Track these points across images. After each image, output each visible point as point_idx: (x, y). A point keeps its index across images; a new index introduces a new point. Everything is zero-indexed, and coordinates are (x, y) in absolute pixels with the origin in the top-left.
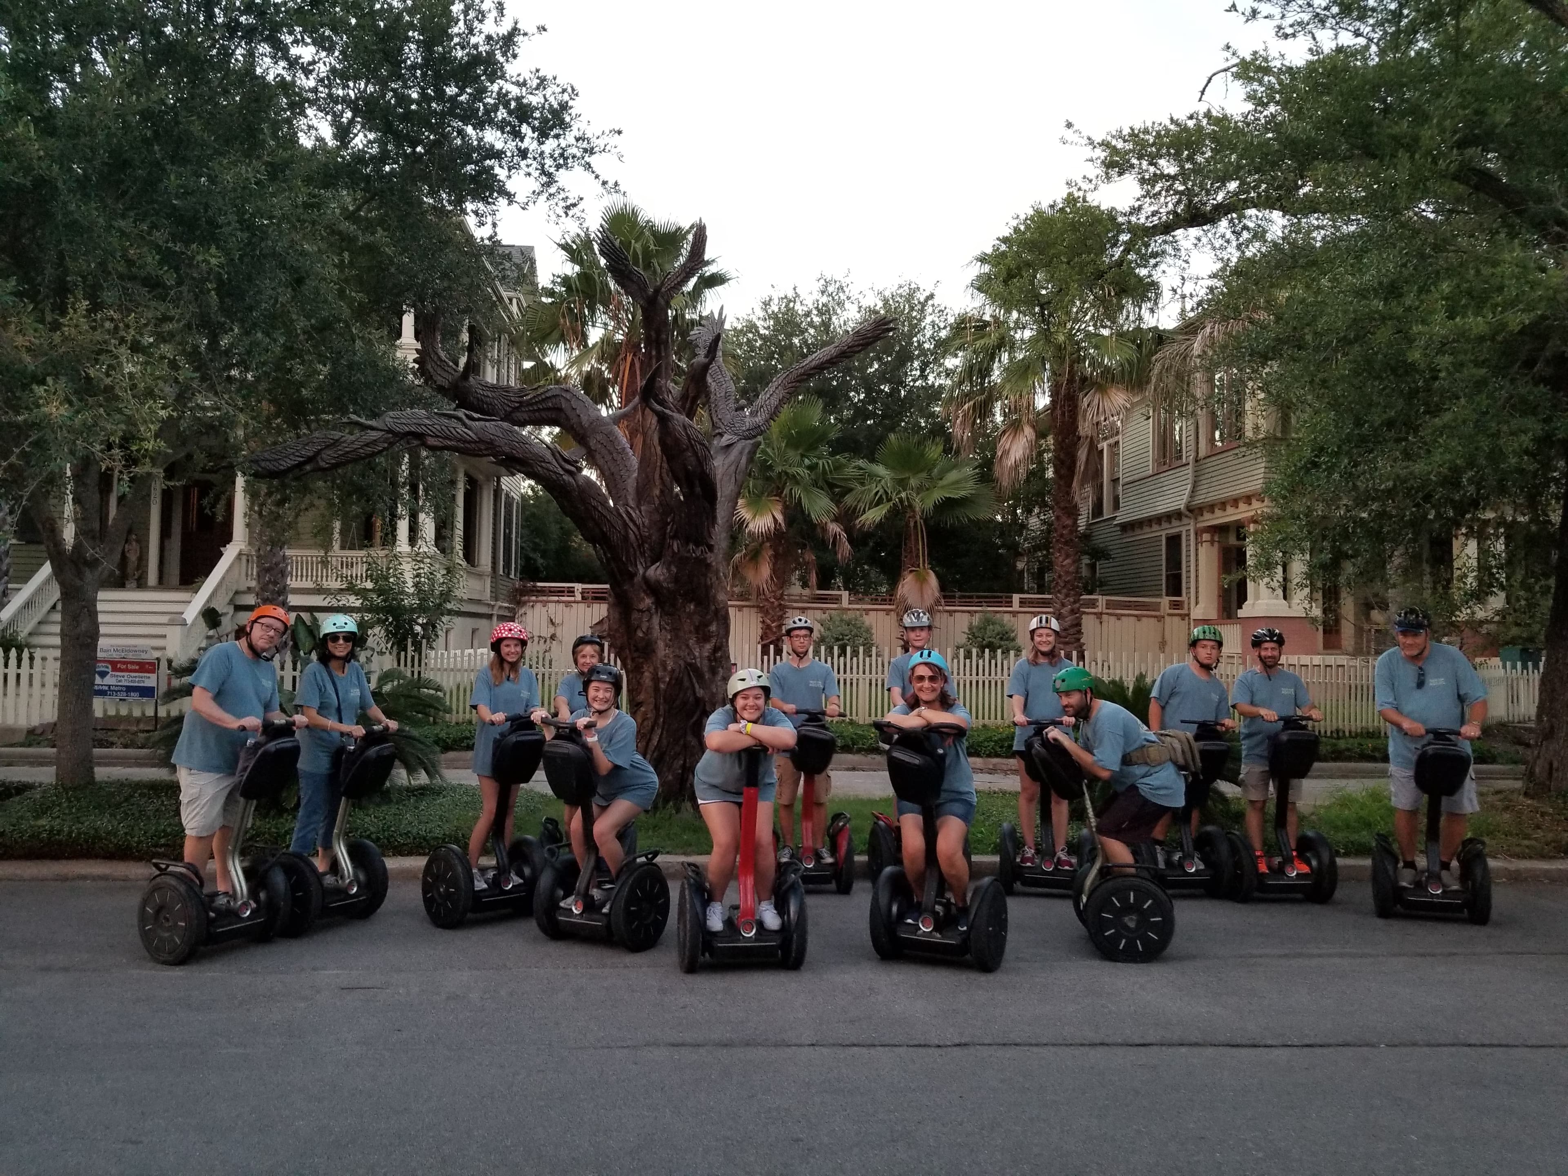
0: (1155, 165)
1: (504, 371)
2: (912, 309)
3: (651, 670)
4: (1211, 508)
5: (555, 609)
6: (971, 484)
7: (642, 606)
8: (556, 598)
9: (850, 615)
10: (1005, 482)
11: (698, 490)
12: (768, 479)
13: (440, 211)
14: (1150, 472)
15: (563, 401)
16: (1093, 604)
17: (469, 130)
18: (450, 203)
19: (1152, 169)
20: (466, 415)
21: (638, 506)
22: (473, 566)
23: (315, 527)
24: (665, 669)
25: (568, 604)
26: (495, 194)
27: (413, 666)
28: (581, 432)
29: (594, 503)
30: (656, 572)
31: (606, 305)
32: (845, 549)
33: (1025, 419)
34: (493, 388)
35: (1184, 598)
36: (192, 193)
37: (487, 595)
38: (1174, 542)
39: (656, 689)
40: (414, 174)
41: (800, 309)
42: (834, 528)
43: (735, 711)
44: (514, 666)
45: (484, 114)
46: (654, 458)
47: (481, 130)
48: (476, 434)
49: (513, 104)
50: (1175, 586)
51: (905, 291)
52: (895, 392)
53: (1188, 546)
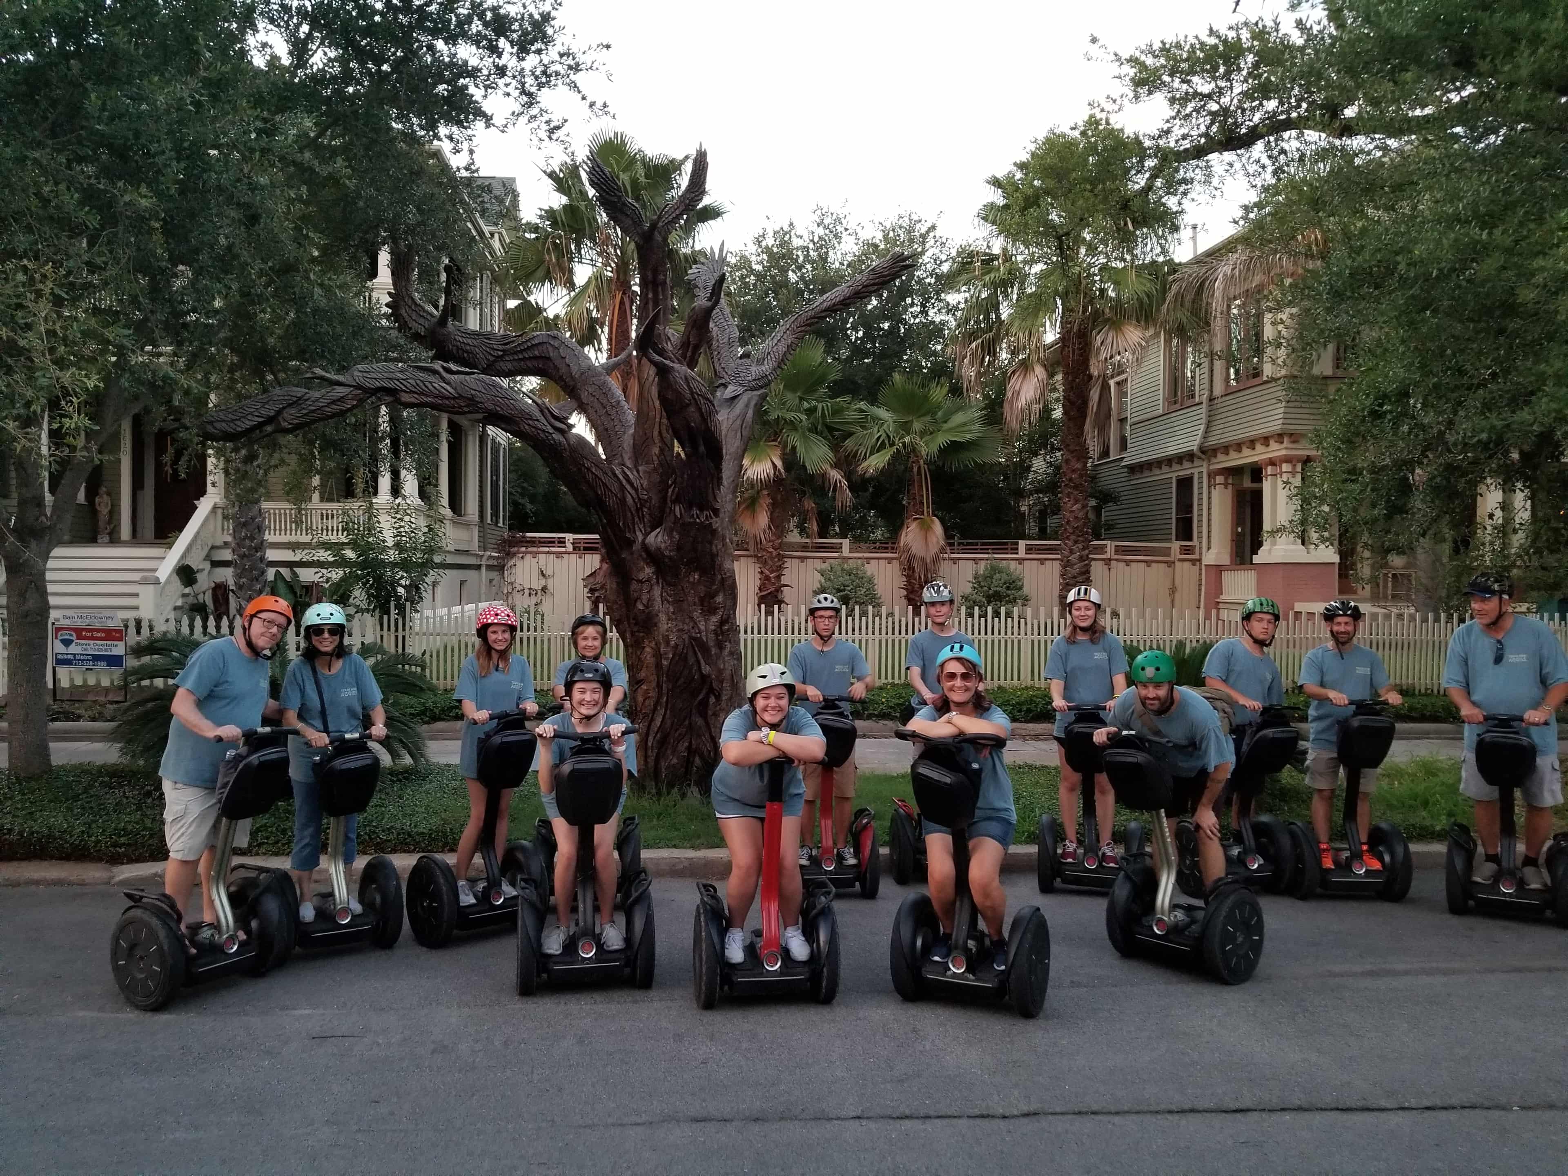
0: (1188, 82)
1: (487, 310)
2: (911, 241)
3: (653, 644)
4: (1226, 449)
5: (546, 560)
6: (977, 427)
7: (641, 576)
8: (547, 549)
9: (851, 564)
10: (1014, 425)
11: (702, 448)
12: (766, 423)
13: (411, 139)
14: (1161, 412)
15: (550, 349)
16: (1101, 549)
17: (440, 45)
18: (422, 127)
19: (1185, 87)
20: (443, 367)
21: (636, 467)
22: (460, 515)
23: (288, 483)
24: (668, 643)
25: (559, 555)
26: (471, 117)
27: (397, 630)
28: (572, 383)
29: (587, 464)
30: (657, 539)
31: (593, 239)
32: (846, 496)
33: (1034, 357)
34: (475, 334)
35: (1195, 542)
36: (121, 116)
37: (475, 546)
38: (1185, 484)
39: (658, 666)
40: (381, 96)
41: (796, 242)
42: (835, 475)
43: (755, 712)
44: (503, 654)
45: (456, 26)
46: (652, 414)
47: (454, 45)
48: (455, 389)
49: (489, 15)
50: (1185, 530)
51: (905, 223)
52: (894, 330)
53: (1200, 490)
